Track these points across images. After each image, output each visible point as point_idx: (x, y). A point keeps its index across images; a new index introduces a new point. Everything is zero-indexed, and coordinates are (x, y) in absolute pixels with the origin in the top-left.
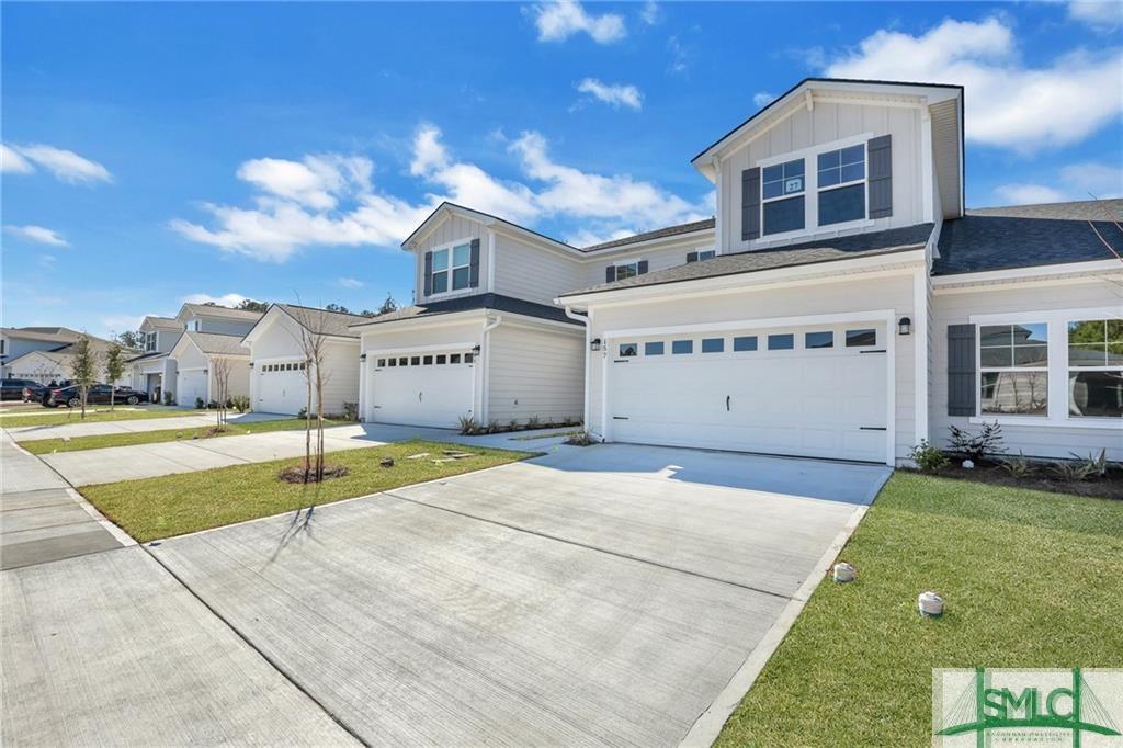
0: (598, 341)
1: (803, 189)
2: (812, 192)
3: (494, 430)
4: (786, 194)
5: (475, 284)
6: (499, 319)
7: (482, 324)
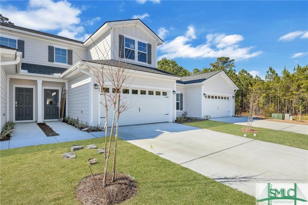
0: (96, 85)
1: (134, 49)
4: (131, 48)
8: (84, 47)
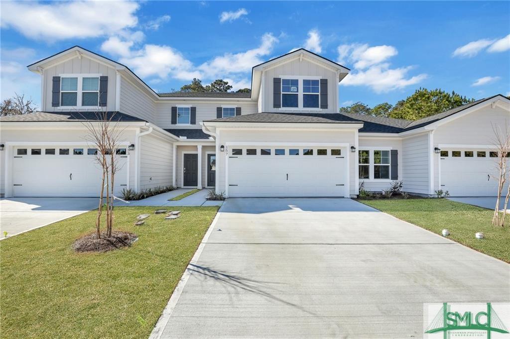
0: (222, 147)
1: (297, 92)
2: (301, 94)
3: (151, 194)
4: (291, 92)
5: (104, 103)
6: (151, 129)
7: (135, 131)
8: (252, 101)
